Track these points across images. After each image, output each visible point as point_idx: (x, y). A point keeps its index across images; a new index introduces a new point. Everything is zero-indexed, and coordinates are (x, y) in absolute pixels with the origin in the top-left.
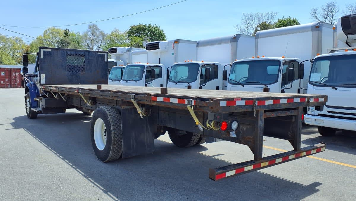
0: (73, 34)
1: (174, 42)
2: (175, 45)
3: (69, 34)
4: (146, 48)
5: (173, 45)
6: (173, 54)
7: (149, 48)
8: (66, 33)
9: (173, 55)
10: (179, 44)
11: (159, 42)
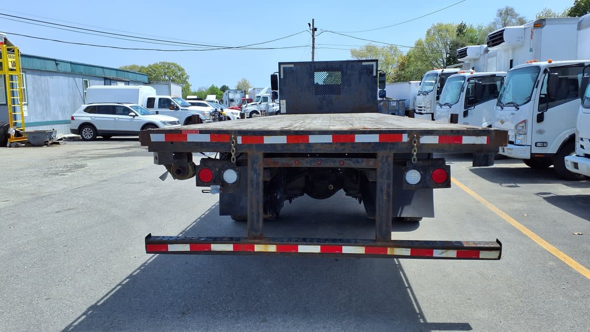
0: (471, 30)
1: (533, 25)
2: (535, 31)
3: (465, 31)
4: (488, 43)
5: (532, 31)
6: (531, 50)
7: (491, 43)
8: (461, 30)
9: (531, 52)
10: (543, 29)
11: (504, 30)
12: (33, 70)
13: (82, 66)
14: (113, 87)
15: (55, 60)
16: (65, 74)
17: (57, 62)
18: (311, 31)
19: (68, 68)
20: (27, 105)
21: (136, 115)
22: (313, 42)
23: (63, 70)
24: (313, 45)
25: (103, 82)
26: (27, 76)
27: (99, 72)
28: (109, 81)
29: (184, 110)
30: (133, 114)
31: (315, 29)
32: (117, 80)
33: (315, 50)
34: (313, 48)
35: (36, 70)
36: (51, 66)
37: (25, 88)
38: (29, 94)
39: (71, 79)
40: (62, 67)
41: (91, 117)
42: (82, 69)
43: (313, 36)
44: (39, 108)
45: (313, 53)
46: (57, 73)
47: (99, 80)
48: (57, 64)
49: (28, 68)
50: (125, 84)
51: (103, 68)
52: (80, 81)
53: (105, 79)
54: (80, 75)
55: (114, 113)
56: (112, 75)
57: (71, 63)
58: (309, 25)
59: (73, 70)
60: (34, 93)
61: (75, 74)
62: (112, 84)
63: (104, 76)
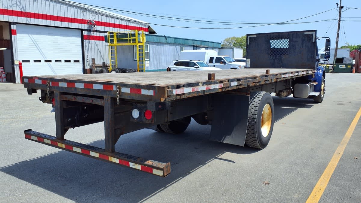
12: (153, 42)
13: (180, 40)
14: (198, 51)
15: (165, 37)
16: (171, 44)
17: (167, 38)
18: (339, 9)
19: (172, 41)
20: (149, 60)
21: (198, 67)
22: (340, 16)
23: (170, 42)
24: (340, 19)
25: (193, 48)
26: (150, 45)
27: (190, 43)
28: (196, 47)
29: (229, 64)
30: (197, 67)
31: (342, 7)
32: (200, 47)
33: (341, 22)
34: (340, 20)
35: (155, 42)
36: (163, 40)
37: (149, 52)
38: (150, 56)
39: (174, 47)
40: (169, 40)
41: (177, 68)
42: (180, 41)
43: (340, 12)
44: (156, 63)
45: (339, 24)
46: (166, 43)
47: (190, 47)
48: (166, 39)
49: (151, 41)
50: (205, 49)
51: (193, 40)
52: (179, 48)
53: (194, 46)
54: (179, 44)
55: (188, 66)
56: (198, 44)
57: (174, 38)
58: (337, 4)
59: (175, 42)
60: (153, 55)
61: (176, 44)
62: (197, 49)
63: (193, 45)
